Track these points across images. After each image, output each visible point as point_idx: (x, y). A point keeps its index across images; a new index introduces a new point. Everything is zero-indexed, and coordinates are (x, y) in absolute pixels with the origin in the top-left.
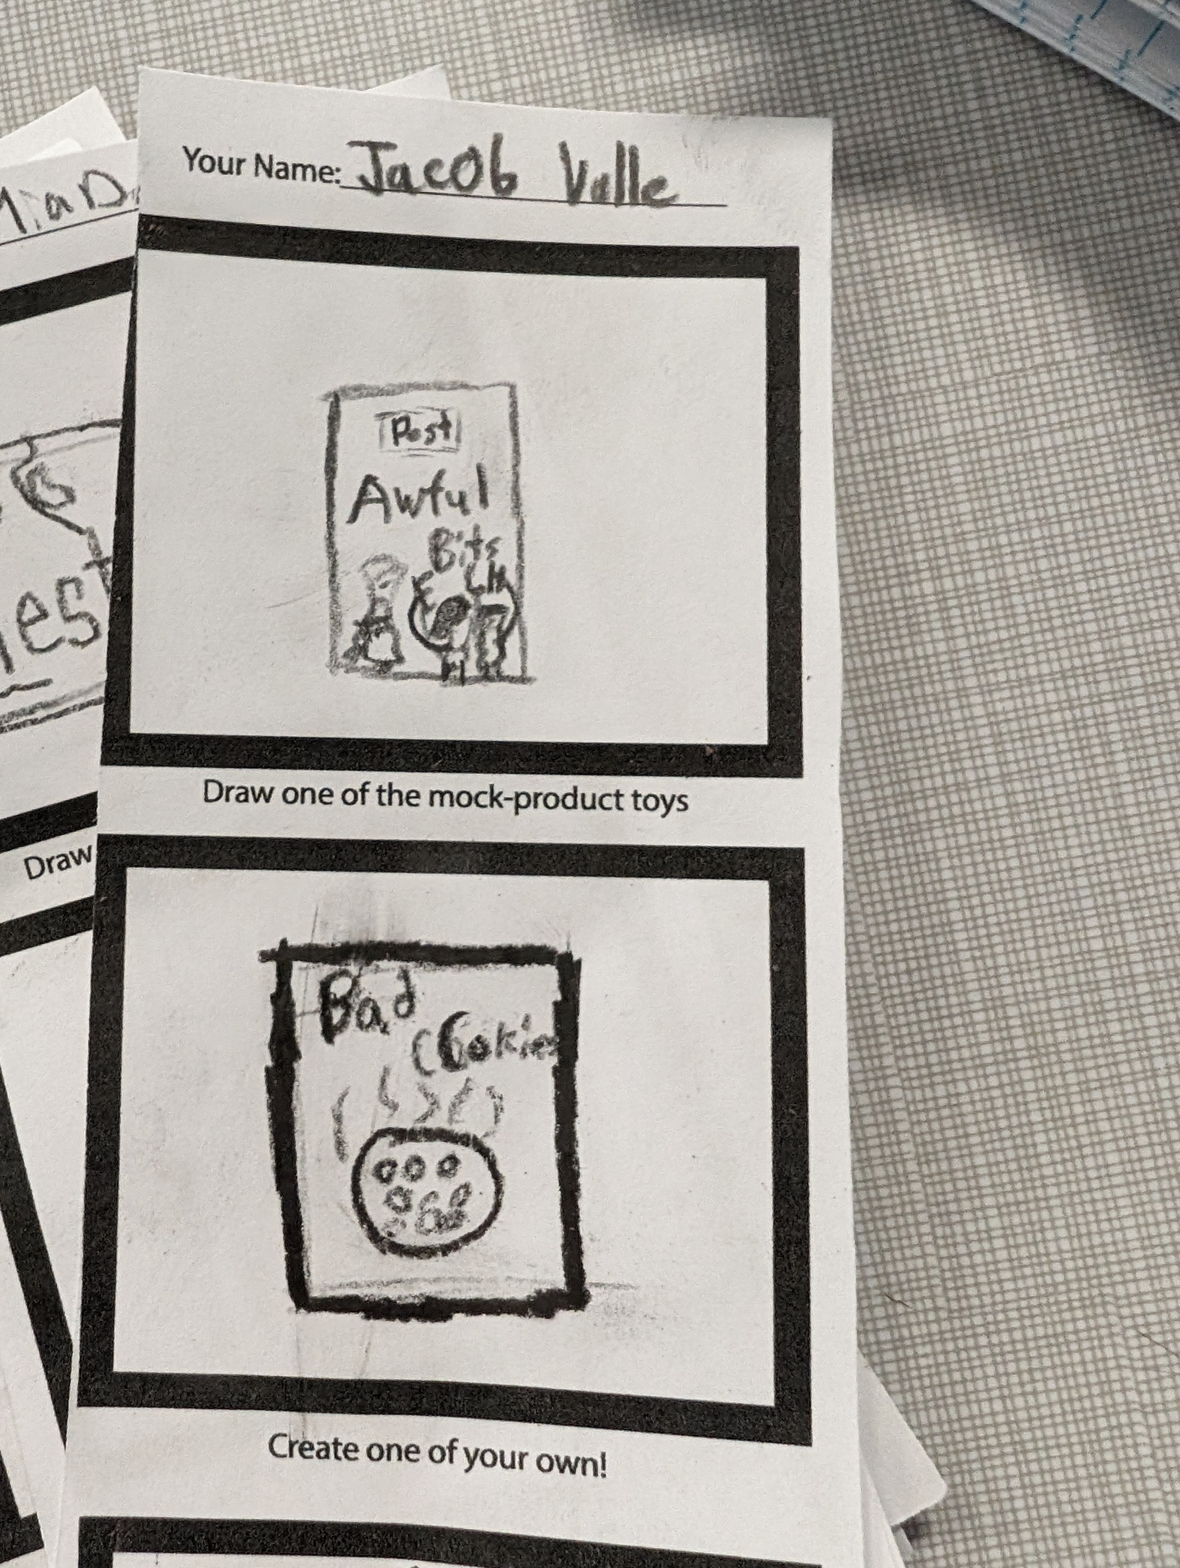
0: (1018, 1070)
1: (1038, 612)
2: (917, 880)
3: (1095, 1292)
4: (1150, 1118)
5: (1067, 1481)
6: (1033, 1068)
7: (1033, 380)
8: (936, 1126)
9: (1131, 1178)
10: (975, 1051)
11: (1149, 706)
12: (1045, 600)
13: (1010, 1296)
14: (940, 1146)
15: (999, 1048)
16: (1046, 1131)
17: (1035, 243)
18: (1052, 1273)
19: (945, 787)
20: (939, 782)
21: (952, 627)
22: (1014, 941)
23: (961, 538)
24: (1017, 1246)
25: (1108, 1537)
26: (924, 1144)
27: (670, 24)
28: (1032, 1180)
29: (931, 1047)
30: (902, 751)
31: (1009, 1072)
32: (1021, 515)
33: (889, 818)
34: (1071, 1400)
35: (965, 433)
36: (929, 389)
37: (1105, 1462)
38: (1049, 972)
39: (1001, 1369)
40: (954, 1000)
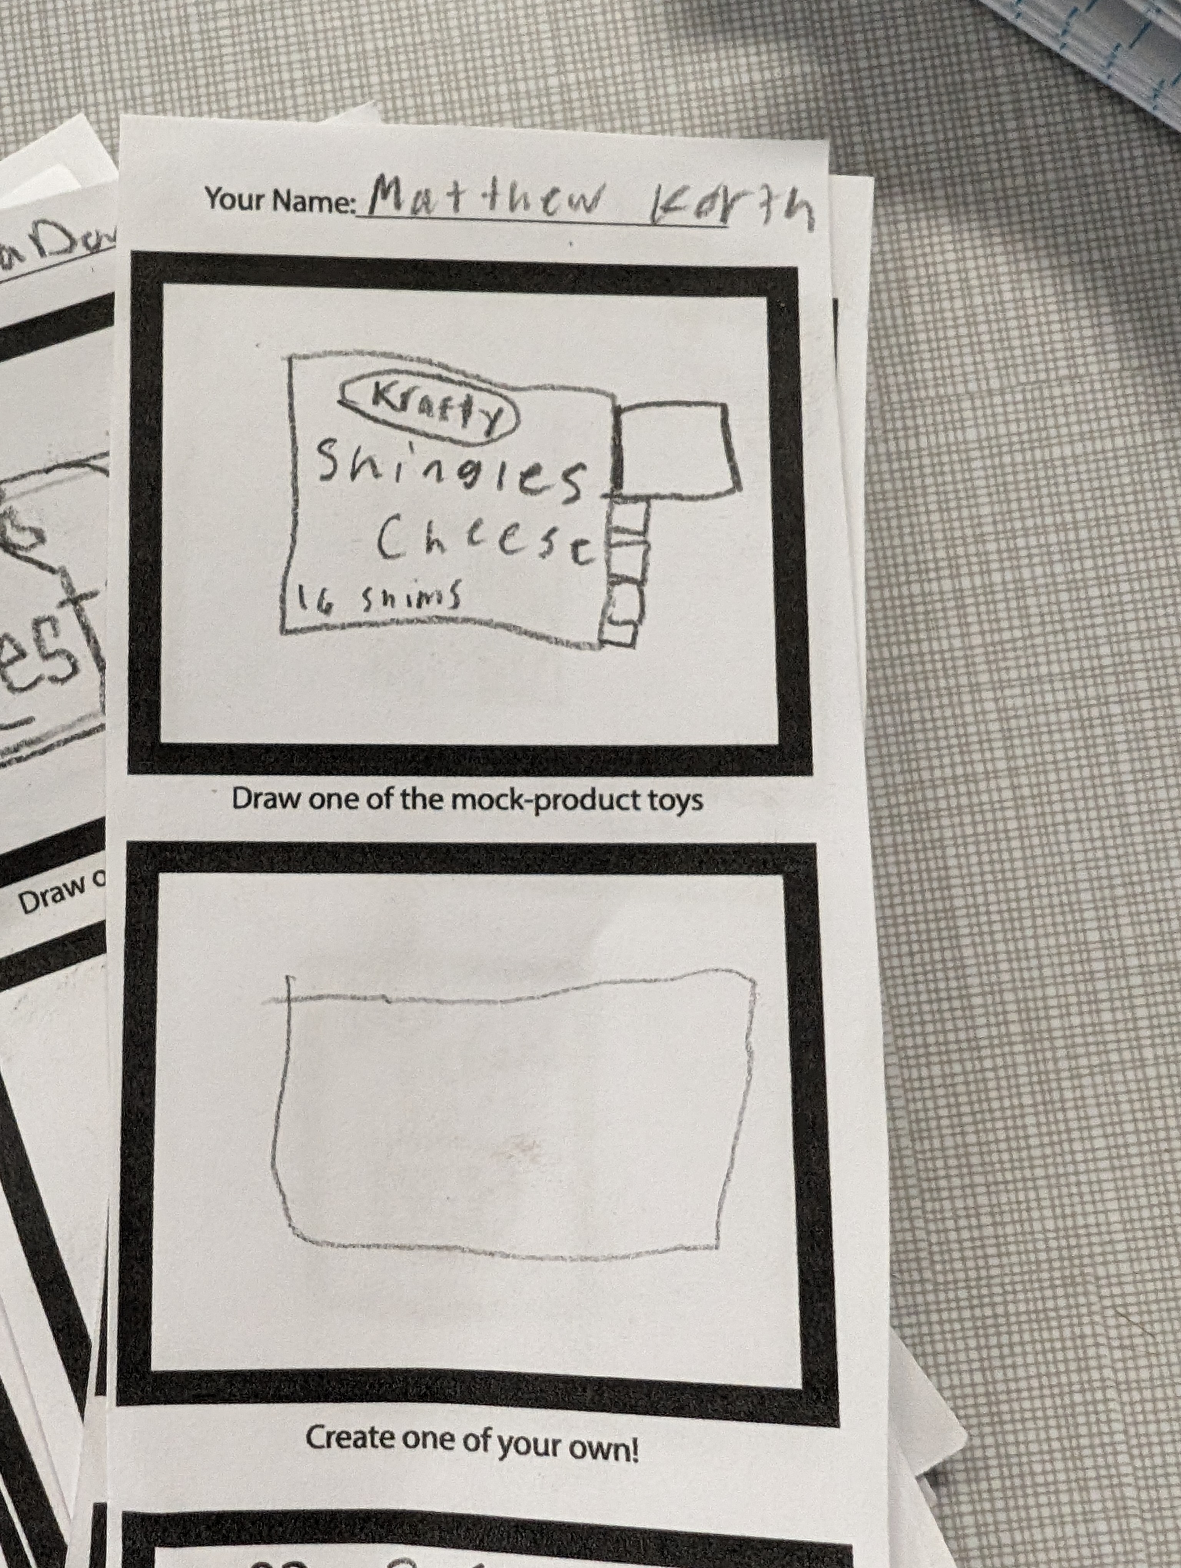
0: (1012, 1054)
1: (1051, 613)
2: (923, 866)
3: (1076, 1271)
4: (1137, 1106)
5: (1041, 1452)
6: (1027, 1053)
7: (1057, 392)
8: (930, 1104)
9: (1116, 1163)
10: (971, 1033)
11: (1154, 709)
12: (1059, 603)
13: (994, 1272)
14: (933, 1124)
15: (994, 1031)
16: (1036, 1114)
17: (1065, 260)
18: (1036, 1251)
19: (955, 777)
20: (948, 772)
21: (968, 624)
22: (1013, 930)
23: (980, 539)
24: (1003, 1224)
25: (1078, 1509)
26: (918, 1121)
27: (724, 31)
28: (1021, 1160)
29: (929, 1028)
30: (914, 742)
31: (1003, 1055)
32: (1039, 521)
33: (898, 805)
34: (1048, 1375)
35: (989, 439)
36: (957, 395)
37: (1078, 1436)
38: (1046, 961)
39: (983, 1341)
40: (953, 984)
